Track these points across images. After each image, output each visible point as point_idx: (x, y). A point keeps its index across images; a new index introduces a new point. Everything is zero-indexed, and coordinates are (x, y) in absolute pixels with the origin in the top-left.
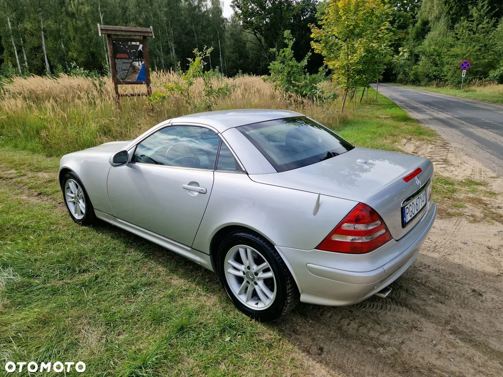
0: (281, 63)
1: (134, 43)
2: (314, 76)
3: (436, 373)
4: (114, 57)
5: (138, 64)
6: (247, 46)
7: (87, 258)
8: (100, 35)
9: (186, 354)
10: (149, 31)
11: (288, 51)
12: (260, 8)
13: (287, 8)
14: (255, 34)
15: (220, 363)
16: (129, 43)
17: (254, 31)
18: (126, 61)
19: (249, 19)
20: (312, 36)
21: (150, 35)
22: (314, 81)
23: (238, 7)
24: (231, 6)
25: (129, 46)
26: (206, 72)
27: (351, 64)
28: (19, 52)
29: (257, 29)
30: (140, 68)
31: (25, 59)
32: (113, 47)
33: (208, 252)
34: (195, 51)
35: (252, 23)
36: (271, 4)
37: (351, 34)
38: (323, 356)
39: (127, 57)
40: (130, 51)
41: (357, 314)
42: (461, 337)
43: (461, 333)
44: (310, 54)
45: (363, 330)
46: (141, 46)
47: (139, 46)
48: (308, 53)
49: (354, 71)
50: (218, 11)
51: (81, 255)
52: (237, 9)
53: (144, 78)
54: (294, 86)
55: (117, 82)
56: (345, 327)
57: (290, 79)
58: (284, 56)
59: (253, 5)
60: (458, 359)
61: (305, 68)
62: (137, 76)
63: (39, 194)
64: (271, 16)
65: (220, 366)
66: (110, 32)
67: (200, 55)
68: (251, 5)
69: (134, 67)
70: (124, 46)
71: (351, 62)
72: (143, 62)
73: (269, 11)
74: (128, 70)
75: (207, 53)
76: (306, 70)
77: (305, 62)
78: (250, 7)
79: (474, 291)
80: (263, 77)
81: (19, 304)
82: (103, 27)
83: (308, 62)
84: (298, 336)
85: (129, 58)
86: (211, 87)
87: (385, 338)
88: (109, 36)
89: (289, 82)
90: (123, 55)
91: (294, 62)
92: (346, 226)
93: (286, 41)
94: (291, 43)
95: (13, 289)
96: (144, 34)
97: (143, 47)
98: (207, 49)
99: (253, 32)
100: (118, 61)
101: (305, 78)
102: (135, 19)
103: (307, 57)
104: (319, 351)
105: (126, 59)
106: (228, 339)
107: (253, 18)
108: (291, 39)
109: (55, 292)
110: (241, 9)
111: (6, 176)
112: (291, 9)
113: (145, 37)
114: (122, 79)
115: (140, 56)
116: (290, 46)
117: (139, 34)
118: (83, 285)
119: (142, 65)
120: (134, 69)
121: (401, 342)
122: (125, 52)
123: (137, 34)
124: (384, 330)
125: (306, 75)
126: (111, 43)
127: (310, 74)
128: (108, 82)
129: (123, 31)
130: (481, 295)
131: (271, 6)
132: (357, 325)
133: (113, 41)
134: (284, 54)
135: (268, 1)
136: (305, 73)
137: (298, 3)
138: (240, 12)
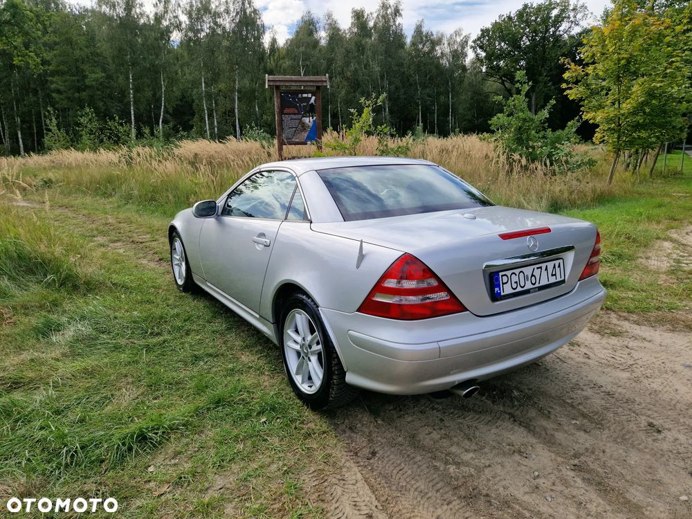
0: (508, 116)
1: (305, 95)
2: (559, 132)
3: (512, 508)
4: (281, 113)
5: (309, 121)
6: (491, 99)
7: (166, 322)
8: (267, 87)
10: (324, 80)
11: (520, 100)
12: (513, 47)
13: (554, 45)
14: (503, 83)
15: (239, 443)
16: (300, 95)
17: (501, 78)
18: (293, 116)
19: (495, 63)
20: (565, 76)
21: (325, 84)
22: (558, 140)
23: (481, 47)
24: (473, 47)
25: (299, 99)
26: (379, 126)
27: (623, 115)
28: (210, 116)
29: (506, 76)
30: (311, 125)
31: (216, 124)
32: (281, 101)
33: (271, 319)
35: (498, 69)
36: (529, 40)
38: (371, 461)
39: (296, 112)
40: (300, 105)
41: (448, 425)
42: (587, 476)
43: (590, 471)
44: (554, 102)
45: (445, 443)
46: (314, 98)
47: (311, 98)
48: (550, 101)
49: (629, 125)
52: (479, 51)
53: (314, 138)
55: (281, 144)
56: (421, 437)
57: (521, 139)
58: (514, 105)
59: (502, 44)
60: (561, 500)
61: (544, 123)
62: (305, 135)
63: (160, 260)
64: (528, 58)
65: (238, 446)
66: (278, 84)
67: (369, 105)
68: (499, 44)
69: (303, 124)
70: (294, 99)
71: (623, 112)
72: (315, 118)
73: (525, 51)
74: (296, 128)
76: (547, 124)
77: (545, 114)
78: (498, 47)
79: (651, 425)
80: (480, 135)
82: (273, 77)
83: (550, 113)
84: (353, 435)
85: (298, 114)
86: (386, 145)
87: (467, 457)
88: (277, 87)
90: (292, 110)
91: (527, 114)
92: (391, 283)
93: (518, 85)
94: (526, 88)
95: (78, 340)
96: (317, 84)
97: (315, 99)
99: (500, 81)
100: (286, 118)
101: (544, 137)
103: (549, 107)
104: (370, 456)
105: (295, 114)
106: (263, 420)
107: (502, 62)
108: (525, 83)
109: (117, 348)
110: (485, 51)
112: (559, 46)
113: (318, 88)
114: (287, 139)
115: (311, 110)
116: (523, 93)
117: (312, 84)
118: (147, 346)
119: (314, 121)
120: (303, 126)
121: (488, 464)
122: (296, 107)
123: (309, 84)
124: (474, 447)
125: (546, 131)
126: (280, 96)
127: (553, 131)
129: (293, 81)
130: (659, 432)
131: (528, 43)
132: (439, 436)
133: (281, 93)
134: (513, 103)
135: (524, 38)
136: (545, 129)
137: (572, 37)
138: (483, 54)
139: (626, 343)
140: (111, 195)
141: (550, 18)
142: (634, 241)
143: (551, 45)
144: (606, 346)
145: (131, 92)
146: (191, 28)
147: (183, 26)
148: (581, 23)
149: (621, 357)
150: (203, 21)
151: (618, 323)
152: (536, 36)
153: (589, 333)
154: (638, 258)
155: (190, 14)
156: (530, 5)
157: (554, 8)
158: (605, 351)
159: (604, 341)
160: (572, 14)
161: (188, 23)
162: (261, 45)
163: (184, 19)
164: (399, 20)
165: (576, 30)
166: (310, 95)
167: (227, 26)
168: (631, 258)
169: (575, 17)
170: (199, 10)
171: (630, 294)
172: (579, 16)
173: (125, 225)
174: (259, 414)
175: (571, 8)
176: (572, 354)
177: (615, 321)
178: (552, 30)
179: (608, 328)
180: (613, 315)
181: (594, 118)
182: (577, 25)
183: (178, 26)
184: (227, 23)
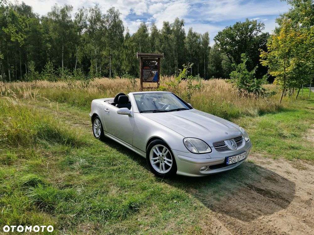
0: (238, 72)
1: (153, 62)
2: (259, 80)
4: (142, 68)
5: (154, 72)
6: (223, 62)
8: (137, 58)
9: (154, 204)
10: (162, 55)
11: (243, 66)
12: (232, 40)
13: (250, 40)
15: (169, 210)
16: (151, 62)
17: (227, 53)
18: (148, 70)
19: (224, 47)
20: (260, 56)
21: (162, 57)
22: (259, 83)
23: (218, 40)
24: (214, 39)
26: (189, 76)
27: (287, 73)
28: (98, 66)
29: (229, 52)
30: (155, 74)
31: (101, 69)
32: (143, 64)
34: (183, 65)
35: (226, 49)
36: (239, 38)
37: (287, 55)
39: (149, 68)
40: (151, 66)
44: (257, 67)
46: (157, 63)
48: (256, 67)
49: (289, 78)
50: (206, 43)
51: (114, 158)
52: (217, 41)
53: (157, 80)
54: (246, 85)
55: (142, 82)
57: (243, 82)
58: (240, 68)
59: (227, 39)
62: (153, 78)
64: (239, 45)
65: (169, 212)
66: (142, 56)
67: (186, 67)
68: (226, 39)
69: (152, 74)
70: (148, 63)
71: (286, 72)
72: (157, 71)
73: (238, 42)
74: (149, 75)
75: (190, 66)
76: (255, 76)
77: (254, 72)
78: (226, 40)
80: (225, 80)
81: (86, 173)
82: (140, 53)
83: (256, 72)
85: (150, 69)
86: (191, 84)
88: (141, 58)
89: (243, 83)
90: (147, 68)
91: (246, 72)
93: (242, 59)
94: (245, 61)
96: (159, 57)
98: (190, 64)
99: (227, 54)
100: (145, 71)
101: (253, 82)
102: (158, 49)
103: (255, 69)
105: (148, 69)
106: (175, 201)
107: (227, 46)
108: (245, 59)
109: (101, 171)
110: (220, 41)
111: (86, 123)
112: (252, 41)
113: (159, 59)
114: (145, 80)
115: (156, 68)
117: (157, 57)
118: (113, 170)
122: (149, 66)
123: (155, 57)
126: (142, 61)
127: (257, 79)
128: (138, 81)
129: (148, 55)
131: (239, 39)
132: (247, 209)
133: (143, 60)
134: (240, 67)
135: (237, 36)
136: (253, 78)
137: (258, 37)
138: (219, 43)
139: (309, 172)
140: (64, 102)
141: (248, 28)
142: (299, 128)
143: (249, 40)
144: (302, 174)
145: (63, 54)
146: (91, 27)
147: (88, 26)
148: (262, 31)
149: (309, 178)
150: (97, 25)
151: (303, 164)
152: (242, 36)
153: (293, 168)
154: (302, 136)
155: (91, 22)
156: (239, 22)
157: (250, 24)
158: (302, 176)
159: (300, 172)
160: (258, 27)
161: (90, 25)
162: (122, 35)
163: (88, 23)
164: (183, 27)
165: (260, 34)
166: (155, 62)
167: (107, 27)
168: (300, 136)
169: (259, 28)
170: (95, 20)
171: (305, 152)
172: (261, 28)
173: (76, 116)
174: (172, 199)
175: (257, 25)
176: (289, 177)
177: (302, 164)
178: (249, 33)
179: (300, 167)
180: (301, 161)
181: (274, 74)
182: (260, 32)
183: (86, 26)
184: (107, 25)
